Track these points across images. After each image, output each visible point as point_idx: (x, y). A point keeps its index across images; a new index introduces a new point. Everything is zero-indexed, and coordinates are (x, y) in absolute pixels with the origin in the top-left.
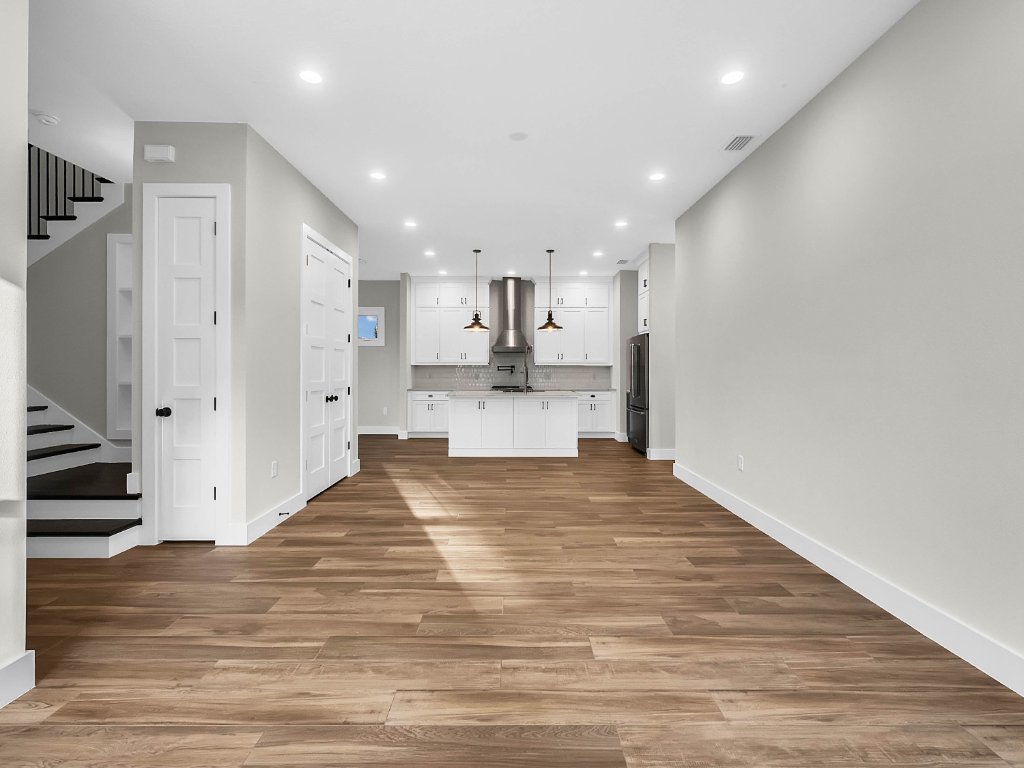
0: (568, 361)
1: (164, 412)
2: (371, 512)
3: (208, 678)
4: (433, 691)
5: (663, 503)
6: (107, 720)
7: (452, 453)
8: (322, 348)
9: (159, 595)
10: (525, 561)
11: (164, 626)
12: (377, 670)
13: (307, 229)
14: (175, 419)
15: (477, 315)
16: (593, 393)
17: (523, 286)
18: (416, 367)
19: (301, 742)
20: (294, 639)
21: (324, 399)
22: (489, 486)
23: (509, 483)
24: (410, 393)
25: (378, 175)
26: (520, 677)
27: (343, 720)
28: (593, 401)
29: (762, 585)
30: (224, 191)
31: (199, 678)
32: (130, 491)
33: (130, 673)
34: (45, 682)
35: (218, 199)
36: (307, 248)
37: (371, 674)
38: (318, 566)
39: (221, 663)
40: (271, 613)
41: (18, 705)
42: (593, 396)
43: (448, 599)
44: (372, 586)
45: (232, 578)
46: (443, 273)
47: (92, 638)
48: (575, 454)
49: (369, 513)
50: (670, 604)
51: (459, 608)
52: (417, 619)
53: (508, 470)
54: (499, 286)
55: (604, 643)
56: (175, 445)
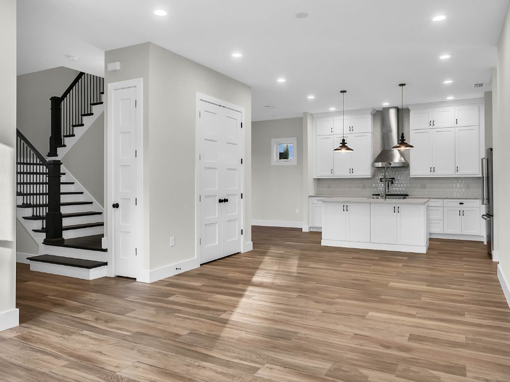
0: (439, 173)
1: (116, 206)
2: (230, 274)
3: (74, 337)
4: (152, 366)
5: (453, 295)
6: (28, 343)
7: (324, 243)
8: (216, 168)
9: (91, 299)
10: (286, 315)
11: (79, 313)
12: (139, 351)
13: (199, 95)
14: (120, 210)
15: (344, 140)
16: (461, 201)
17: (402, 113)
18: (318, 180)
19: (78, 370)
20: (121, 329)
21: (218, 201)
22: (327, 267)
23: (343, 267)
24: (310, 198)
25: (237, 55)
26: (202, 372)
27: (102, 366)
28: (461, 208)
29: (448, 364)
30: (139, 82)
31: (71, 336)
32: (103, 247)
33: (51, 328)
34: (24, 325)
35: (137, 87)
36: (200, 106)
37: (135, 351)
38: (171, 299)
39: (85, 332)
40: (126, 316)
41: (9, 330)
42: (461, 204)
43: (213, 326)
44: (184, 313)
45: (127, 297)
46: (332, 109)
47: (52, 312)
48: (423, 250)
49: (229, 275)
50: (352, 359)
51: (214, 333)
52: (185, 332)
53: (353, 258)
54: (381, 115)
55: (271, 368)
56: (121, 224)
